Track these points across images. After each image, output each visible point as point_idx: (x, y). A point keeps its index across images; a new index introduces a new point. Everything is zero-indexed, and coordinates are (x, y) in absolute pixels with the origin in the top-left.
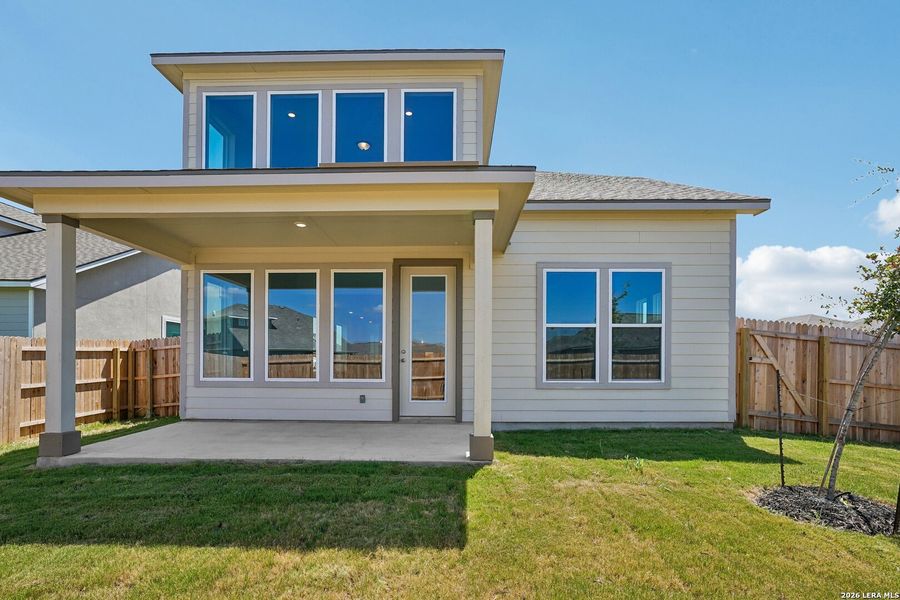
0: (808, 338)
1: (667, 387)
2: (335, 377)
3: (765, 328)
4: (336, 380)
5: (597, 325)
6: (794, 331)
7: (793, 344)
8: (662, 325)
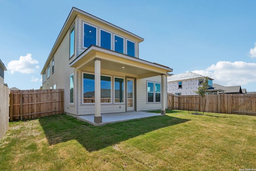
2: (115, 102)
4: (116, 103)
5: (154, 92)
7: (171, 96)
8: (160, 93)
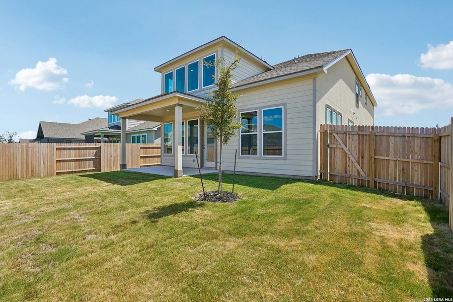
0: (365, 134)
1: (285, 159)
3: (339, 129)
5: (258, 133)
6: (357, 129)
7: (356, 137)
8: (283, 131)
